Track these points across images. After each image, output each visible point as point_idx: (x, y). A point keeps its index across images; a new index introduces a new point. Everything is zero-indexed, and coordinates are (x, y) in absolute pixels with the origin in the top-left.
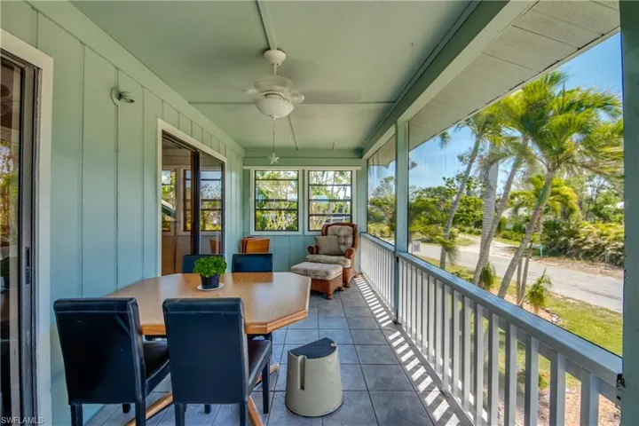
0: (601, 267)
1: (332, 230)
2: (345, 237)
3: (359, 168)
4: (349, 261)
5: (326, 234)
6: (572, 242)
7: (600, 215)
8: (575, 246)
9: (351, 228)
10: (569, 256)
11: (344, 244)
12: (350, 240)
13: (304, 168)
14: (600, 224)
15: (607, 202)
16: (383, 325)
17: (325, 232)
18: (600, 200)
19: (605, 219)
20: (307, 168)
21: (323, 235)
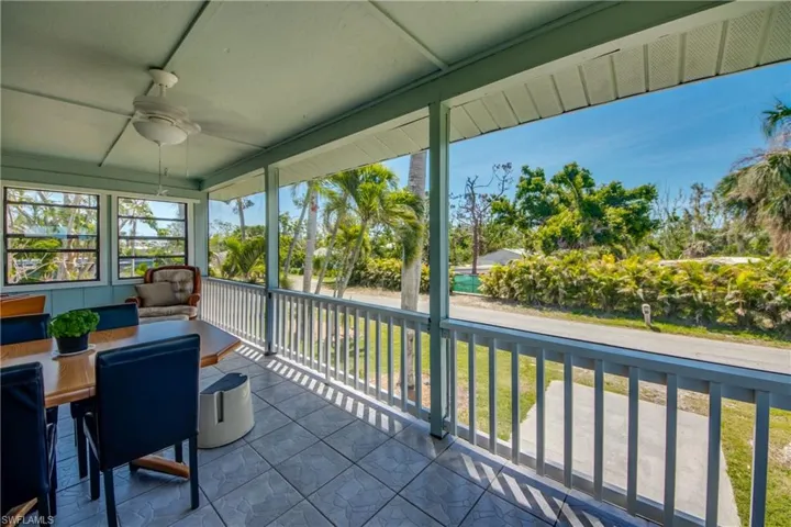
0: (380, 290)
1: (162, 275)
2: (183, 282)
3: (198, 202)
4: (196, 309)
5: (151, 281)
6: (363, 273)
7: (379, 254)
8: (365, 277)
9: (190, 272)
10: (362, 285)
11: (181, 291)
12: (189, 286)
13: (109, 193)
14: (378, 260)
15: (382, 244)
16: (256, 360)
17: (149, 278)
18: (378, 242)
19: (381, 255)
20: (114, 194)
21: (146, 282)
